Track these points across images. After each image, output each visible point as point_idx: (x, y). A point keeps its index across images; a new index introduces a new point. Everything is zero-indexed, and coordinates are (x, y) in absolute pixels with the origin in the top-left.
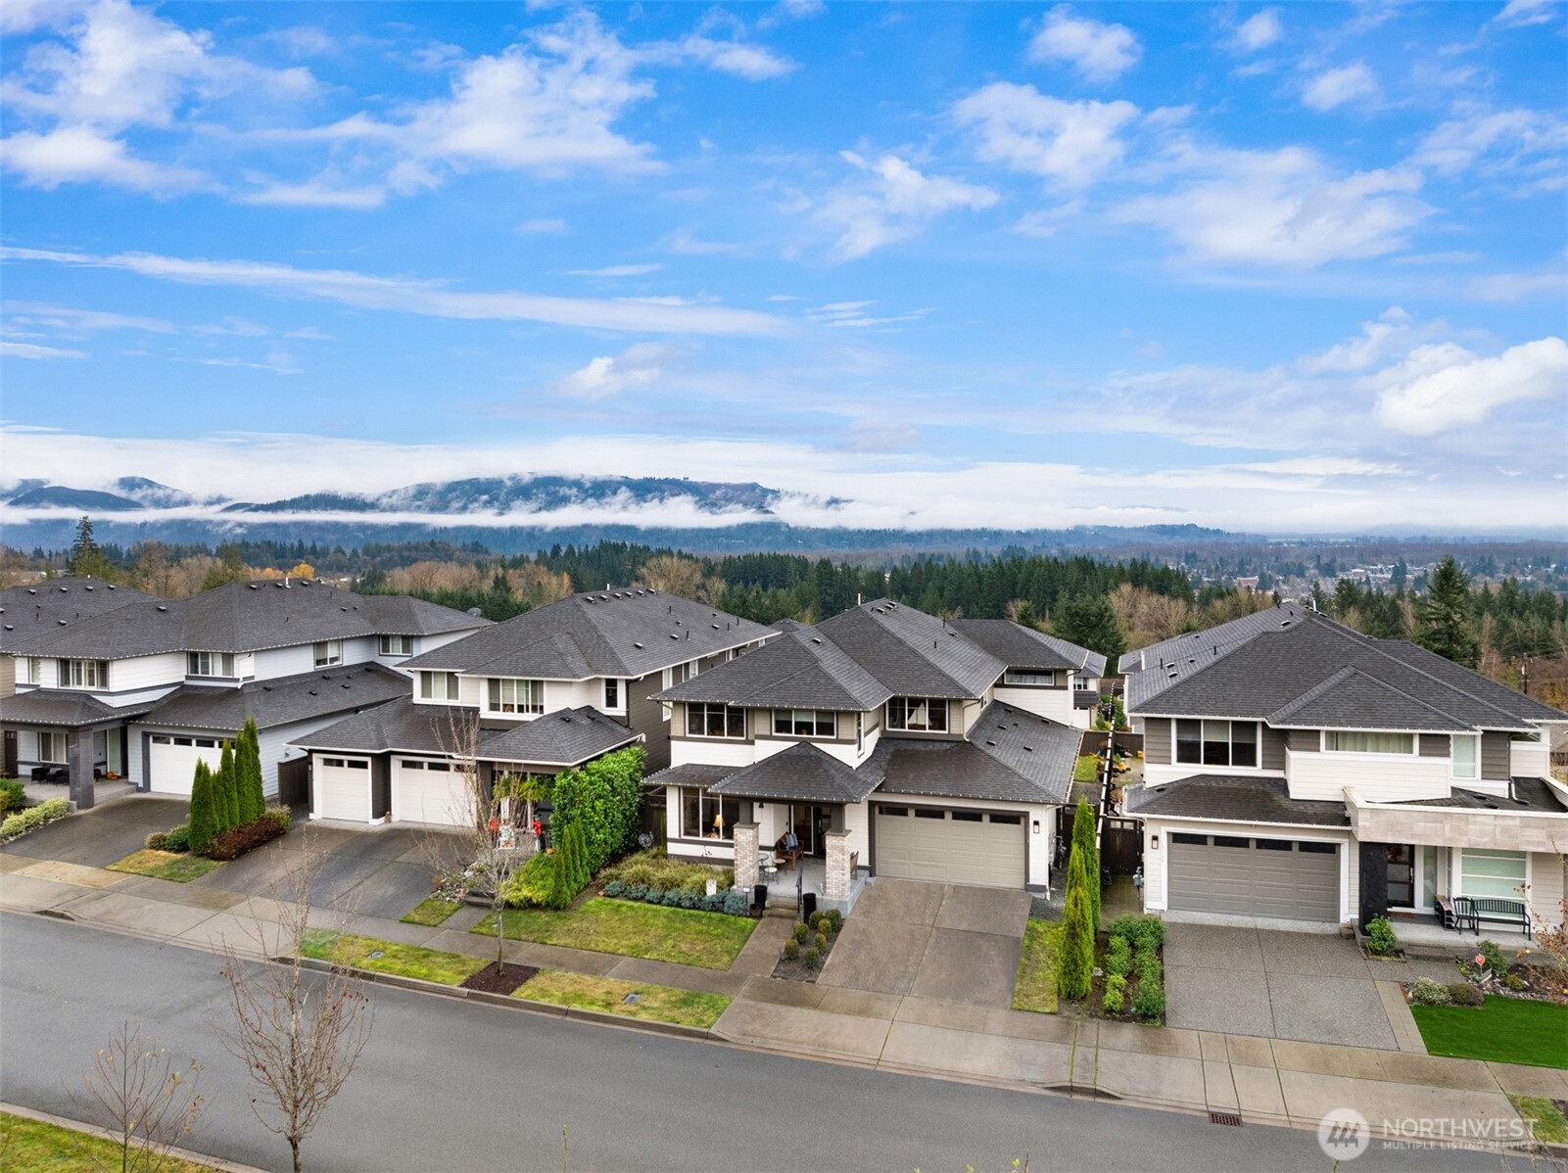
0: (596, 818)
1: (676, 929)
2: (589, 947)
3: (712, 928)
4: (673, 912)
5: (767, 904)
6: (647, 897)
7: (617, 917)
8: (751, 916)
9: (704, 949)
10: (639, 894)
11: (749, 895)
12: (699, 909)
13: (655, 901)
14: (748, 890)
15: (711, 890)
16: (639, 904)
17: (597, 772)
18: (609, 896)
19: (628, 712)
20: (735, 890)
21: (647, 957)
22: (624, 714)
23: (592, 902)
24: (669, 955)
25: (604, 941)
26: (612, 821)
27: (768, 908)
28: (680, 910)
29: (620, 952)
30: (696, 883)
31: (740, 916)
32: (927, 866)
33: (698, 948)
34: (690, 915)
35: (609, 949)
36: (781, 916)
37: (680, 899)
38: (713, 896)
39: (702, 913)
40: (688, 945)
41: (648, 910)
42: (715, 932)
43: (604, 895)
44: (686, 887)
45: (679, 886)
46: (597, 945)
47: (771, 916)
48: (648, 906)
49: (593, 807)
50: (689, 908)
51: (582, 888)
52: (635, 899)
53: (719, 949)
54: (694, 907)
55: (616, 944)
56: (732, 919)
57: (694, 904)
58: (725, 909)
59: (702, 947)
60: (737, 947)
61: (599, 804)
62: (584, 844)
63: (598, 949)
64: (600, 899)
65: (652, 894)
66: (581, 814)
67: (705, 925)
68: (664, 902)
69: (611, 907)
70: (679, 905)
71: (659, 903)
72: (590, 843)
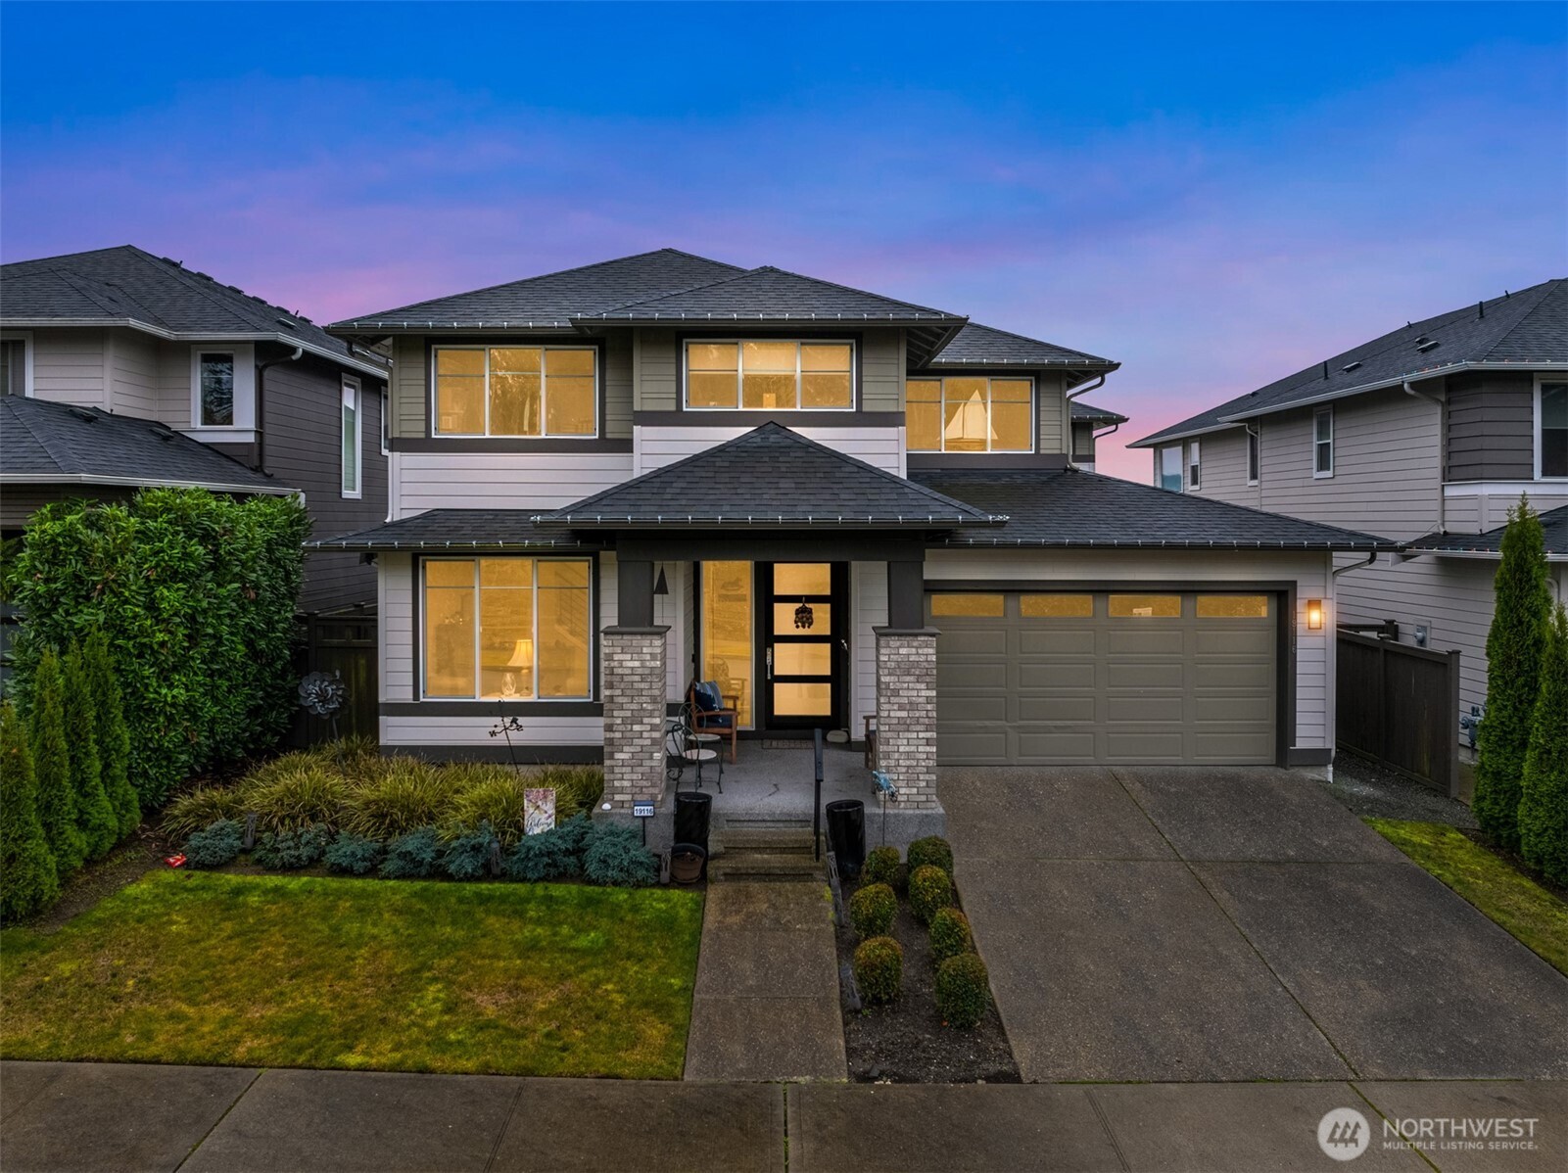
0: (160, 637)
1: (446, 947)
2: (113, 1048)
3: (565, 930)
4: (421, 895)
5: (714, 846)
6: (331, 858)
7: (228, 927)
8: (675, 883)
9: (566, 1001)
10: (305, 852)
11: (650, 827)
12: (504, 876)
13: (359, 866)
14: (646, 811)
15: (540, 817)
16: (305, 879)
18: (202, 866)
19: (259, 434)
20: (606, 814)
21: (353, 1059)
22: (251, 438)
23: (142, 888)
24: (441, 1045)
25: (175, 1017)
27: (717, 856)
28: (444, 885)
29: (240, 1052)
31: (638, 885)
32: (1048, 730)
33: (541, 1006)
34: (483, 900)
35: (197, 1047)
36: (767, 875)
37: (440, 854)
38: (550, 833)
40: (503, 998)
41: (340, 895)
42: (583, 942)
43: (186, 865)
44: (454, 819)
45: (431, 818)
46: (147, 1036)
47: (734, 876)
48: (334, 883)
50: (470, 878)
51: (107, 845)
52: (291, 868)
53: (620, 999)
54: (487, 873)
55: (225, 1024)
56: (621, 896)
57: (487, 866)
58: (592, 868)
59: (553, 996)
60: (676, 982)
61: (170, 597)
62: (118, 713)
64: (168, 876)
65: (346, 848)
66: (107, 626)
67: (539, 922)
68: (390, 866)
69: (207, 896)
70: (438, 873)
71: (372, 872)
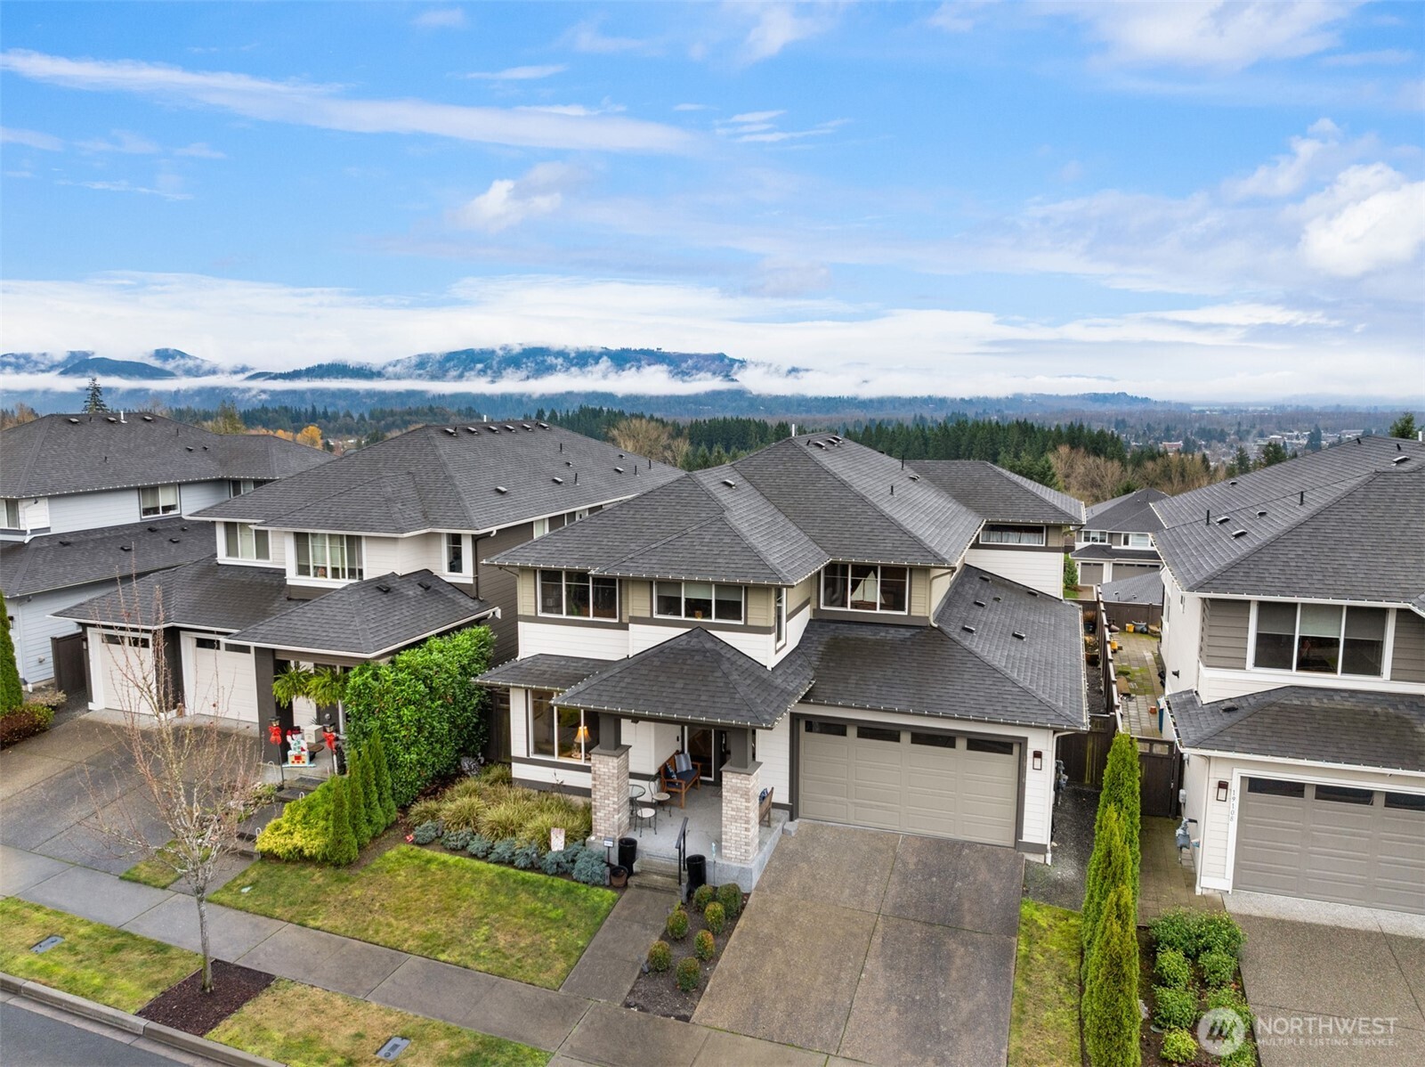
0: (403, 733)
1: (499, 907)
2: (364, 936)
3: (550, 906)
4: (501, 876)
5: (636, 867)
6: (469, 849)
7: (420, 881)
8: (611, 887)
9: (533, 944)
10: (459, 844)
11: (612, 851)
12: (538, 870)
13: (480, 855)
14: (610, 844)
15: (558, 842)
16: (457, 858)
17: (408, 667)
18: (418, 844)
19: (476, 579)
20: (592, 843)
21: (443, 957)
22: (471, 581)
23: (391, 854)
24: (476, 956)
25: (389, 925)
26: (431, 734)
27: (637, 874)
28: (512, 871)
29: (405, 947)
30: (538, 831)
31: (595, 885)
32: (871, 807)
33: (522, 945)
34: (524, 882)
35: (392, 941)
36: (655, 889)
37: (513, 854)
38: (559, 852)
39: (542, 877)
40: (509, 938)
41: (467, 869)
42: (553, 915)
43: (413, 842)
44: (524, 836)
45: (514, 833)
46: (377, 932)
47: (640, 886)
48: (468, 862)
49: (399, 717)
50: (525, 869)
51: (381, 831)
52: (454, 850)
53: (554, 947)
54: (532, 867)
55: (405, 931)
56: (583, 890)
57: (532, 863)
58: (575, 874)
59: (528, 941)
60: (580, 943)
61: (406, 713)
62: (385, 770)
63: (377, 940)
64: (404, 848)
65: (475, 846)
66: (381, 728)
67: (541, 900)
68: (492, 857)
69: (416, 862)
70: (511, 863)
71: (485, 858)
72: (393, 765)
